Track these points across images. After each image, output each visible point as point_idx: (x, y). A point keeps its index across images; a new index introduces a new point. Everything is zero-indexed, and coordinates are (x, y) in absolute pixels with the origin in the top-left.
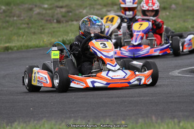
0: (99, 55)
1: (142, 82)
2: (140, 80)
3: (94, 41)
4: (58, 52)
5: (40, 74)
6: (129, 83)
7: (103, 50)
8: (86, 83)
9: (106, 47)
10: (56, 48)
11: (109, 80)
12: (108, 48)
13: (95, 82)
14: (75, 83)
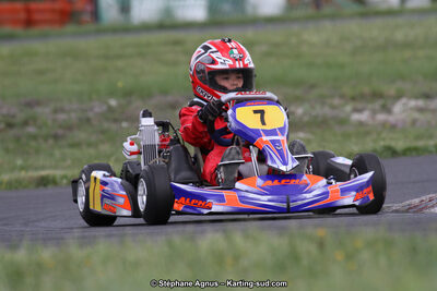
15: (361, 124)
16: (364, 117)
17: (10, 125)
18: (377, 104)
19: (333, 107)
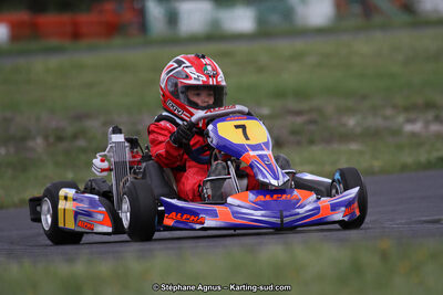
15: (413, 134)
16: (417, 127)
17: (60, 139)
18: (430, 115)
19: (385, 118)
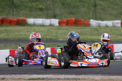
0: (83, 51)
1: (104, 64)
2: (103, 63)
3: (79, 44)
4: (60, 49)
5: (52, 60)
6: (98, 65)
7: (85, 49)
8: (78, 64)
9: (85, 47)
10: (59, 48)
11: (89, 63)
12: (86, 48)
13: (82, 64)
14: (72, 64)
